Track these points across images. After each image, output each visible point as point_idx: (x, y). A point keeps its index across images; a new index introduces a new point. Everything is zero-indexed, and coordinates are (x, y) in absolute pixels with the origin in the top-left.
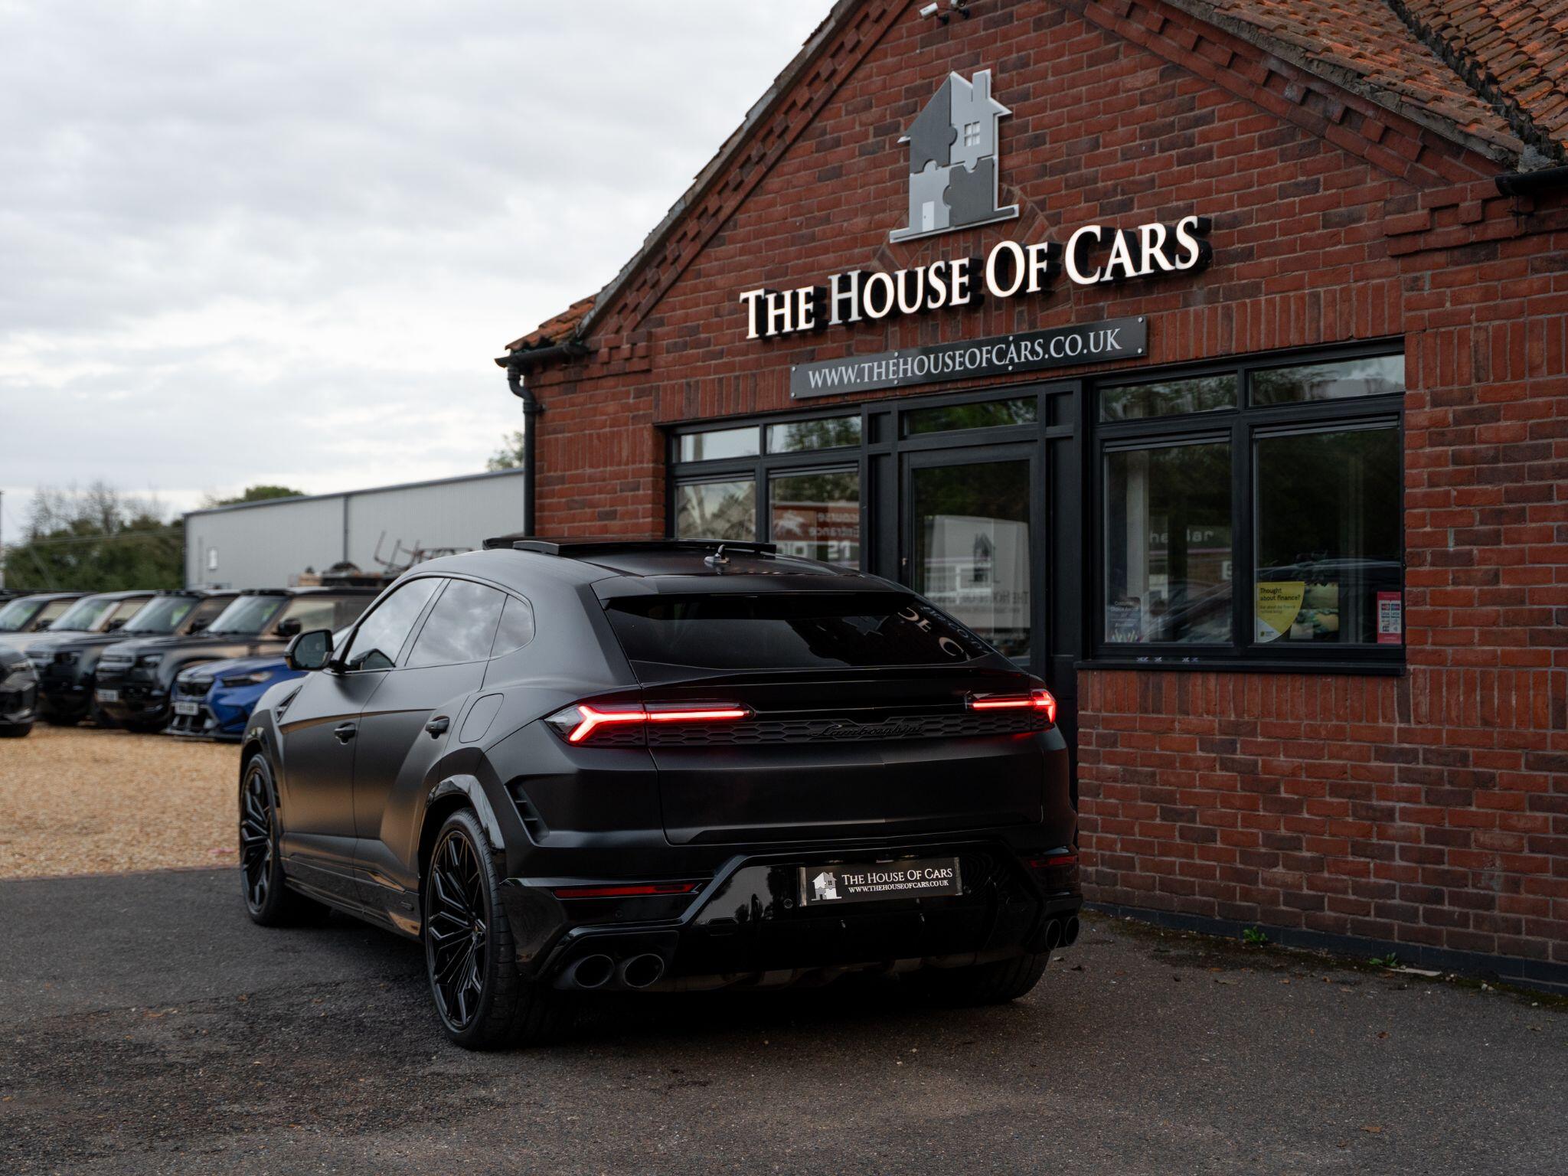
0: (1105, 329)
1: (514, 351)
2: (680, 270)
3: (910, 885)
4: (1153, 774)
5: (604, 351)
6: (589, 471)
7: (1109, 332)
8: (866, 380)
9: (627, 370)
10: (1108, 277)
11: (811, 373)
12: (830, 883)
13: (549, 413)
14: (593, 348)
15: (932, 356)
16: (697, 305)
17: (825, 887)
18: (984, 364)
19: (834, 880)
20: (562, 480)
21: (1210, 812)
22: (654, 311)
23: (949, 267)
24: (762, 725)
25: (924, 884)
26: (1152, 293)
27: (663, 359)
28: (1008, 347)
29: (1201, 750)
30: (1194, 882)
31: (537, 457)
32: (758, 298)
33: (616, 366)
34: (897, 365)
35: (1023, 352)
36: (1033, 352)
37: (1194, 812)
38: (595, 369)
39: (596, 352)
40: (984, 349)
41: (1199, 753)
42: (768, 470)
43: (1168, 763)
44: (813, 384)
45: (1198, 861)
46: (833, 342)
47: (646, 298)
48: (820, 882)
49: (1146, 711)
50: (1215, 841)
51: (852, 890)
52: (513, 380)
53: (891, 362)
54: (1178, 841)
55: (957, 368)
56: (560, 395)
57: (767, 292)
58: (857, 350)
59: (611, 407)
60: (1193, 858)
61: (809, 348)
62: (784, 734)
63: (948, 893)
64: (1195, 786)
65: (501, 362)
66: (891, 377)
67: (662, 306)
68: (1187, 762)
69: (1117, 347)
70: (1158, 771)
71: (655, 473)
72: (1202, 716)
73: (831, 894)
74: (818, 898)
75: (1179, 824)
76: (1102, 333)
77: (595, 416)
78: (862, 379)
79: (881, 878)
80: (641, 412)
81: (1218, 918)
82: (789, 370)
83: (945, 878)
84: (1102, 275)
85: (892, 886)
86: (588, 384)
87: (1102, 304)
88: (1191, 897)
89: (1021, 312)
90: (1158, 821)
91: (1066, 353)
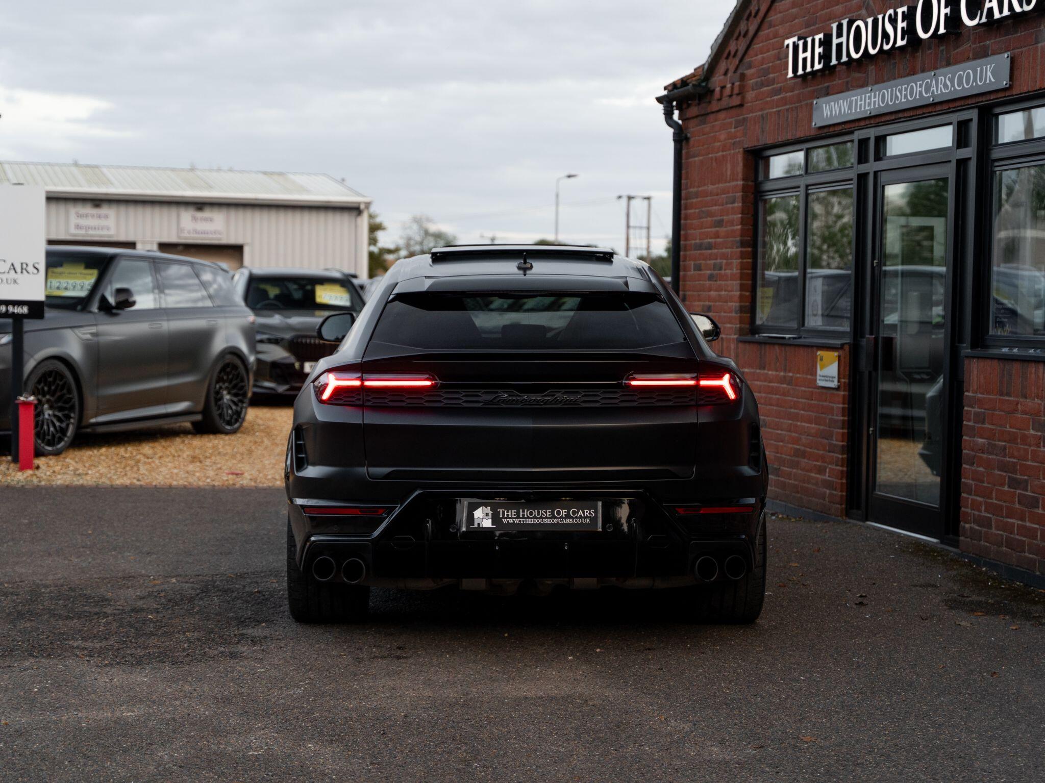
0: (986, 65)
1: (669, 91)
2: (759, 21)
3: (556, 521)
4: (1005, 448)
5: (718, 89)
6: (711, 187)
7: (988, 66)
8: (853, 111)
9: (730, 105)
10: (984, 20)
11: (824, 105)
12: (487, 515)
13: (692, 141)
14: (712, 88)
15: (890, 90)
16: (768, 51)
17: (483, 518)
18: (918, 97)
19: (490, 513)
20: (697, 195)
21: (1036, 482)
22: (746, 56)
23: (896, 14)
24: (446, 392)
25: (568, 521)
26: (1016, 32)
27: (750, 95)
28: (931, 81)
29: (1033, 429)
30: (1025, 541)
31: (684, 176)
32: (794, 43)
33: (725, 102)
34: (870, 98)
35: (940, 86)
36: (945, 86)
37: (1026, 481)
38: (715, 106)
39: (713, 91)
40: (918, 83)
41: (1032, 432)
42: (807, 186)
43: (1013, 439)
44: (825, 115)
45: (1028, 524)
46: (839, 79)
47: (742, 45)
48: (479, 513)
49: (1002, 394)
50: (1038, 507)
51: (505, 521)
52: (668, 115)
53: (867, 95)
54: (1017, 506)
55: (903, 100)
56: (697, 126)
57: (799, 39)
58: (852, 86)
59: (723, 136)
60: (1025, 521)
61: (826, 85)
62: (462, 398)
63: (590, 529)
64: (1027, 460)
65: (659, 100)
66: (867, 108)
67: (751, 52)
68: (1024, 438)
69: (993, 80)
70: (1008, 445)
71: (745, 189)
72: (1034, 400)
73: (487, 523)
74: (476, 525)
75: (1018, 491)
76: (984, 67)
77: (714, 143)
78: (851, 110)
79: (531, 514)
80: (738, 140)
81: (1038, 573)
82: (812, 103)
83: (587, 517)
84: (981, 19)
85: (540, 521)
86: (712, 117)
87: (988, 42)
88: (1023, 554)
89: (942, 51)
90: (1006, 488)
91: (963, 86)
